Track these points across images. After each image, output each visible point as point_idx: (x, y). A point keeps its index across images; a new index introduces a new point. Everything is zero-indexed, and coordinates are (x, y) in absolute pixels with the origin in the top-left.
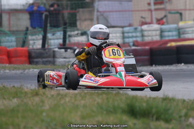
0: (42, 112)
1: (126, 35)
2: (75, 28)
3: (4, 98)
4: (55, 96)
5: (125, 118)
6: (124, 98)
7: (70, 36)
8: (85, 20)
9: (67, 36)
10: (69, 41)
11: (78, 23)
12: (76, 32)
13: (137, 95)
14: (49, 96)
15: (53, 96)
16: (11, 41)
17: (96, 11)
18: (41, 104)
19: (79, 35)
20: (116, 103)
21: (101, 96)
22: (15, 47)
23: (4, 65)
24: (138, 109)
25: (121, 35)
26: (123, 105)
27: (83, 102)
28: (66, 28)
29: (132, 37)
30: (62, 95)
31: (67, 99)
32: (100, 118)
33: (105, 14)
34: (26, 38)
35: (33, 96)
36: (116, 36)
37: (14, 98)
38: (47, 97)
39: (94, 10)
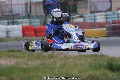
0: (55, 69)
1: (108, 17)
2: (76, 13)
3: (32, 60)
4: (63, 58)
5: (106, 71)
6: (106, 59)
7: (73, 18)
8: (82, 8)
9: (71, 18)
10: (73, 21)
11: (78, 10)
12: (77, 16)
13: (114, 57)
14: (59, 58)
15: (62, 58)
16: (37, 22)
17: (89, 2)
18: (54, 63)
19: (79, 17)
20: (101, 62)
21: (91, 58)
22: (39, 26)
23: (32, 37)
24: (114, 66)
25: (105, 17)
26: (105, 64)
27: (80, 62)
28: (70, 13)
29: (112, 18)
30: (67, 58)
31: (71, 60)
32: (91, 72)
33: (95, 4)
34: (46, 20)
35: (49, 58)
36: (102, 18)
37: (38, 59)
38: (58, 59)
39: (88, 2)
